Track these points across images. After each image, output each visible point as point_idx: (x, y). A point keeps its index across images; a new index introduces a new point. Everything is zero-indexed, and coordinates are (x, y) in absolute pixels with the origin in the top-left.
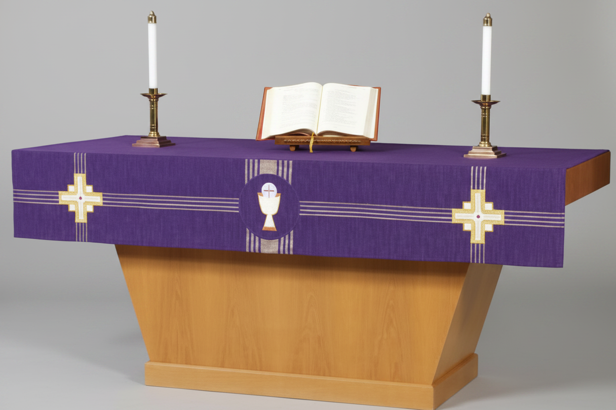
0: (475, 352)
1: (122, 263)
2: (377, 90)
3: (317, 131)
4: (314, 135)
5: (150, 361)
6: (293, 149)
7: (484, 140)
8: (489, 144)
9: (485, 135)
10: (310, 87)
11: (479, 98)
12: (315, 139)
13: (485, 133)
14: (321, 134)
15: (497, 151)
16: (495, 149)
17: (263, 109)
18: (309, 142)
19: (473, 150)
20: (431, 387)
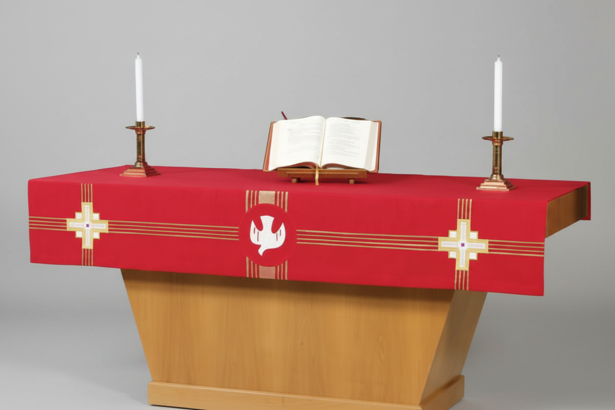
0: (462, 374)
1: (127, 286)
2: (378, 124)
4: (319, 168)
5: (154, 381)
6: (294, 180)
7: (496, 173)
8: (502, 177)
9: (497, 169)
10: (314, 120)
12: (319, 171)
13: (496, 166)
14: (326, 166)
15: (509, 185)
16: (508, 182)
17: (269, 141)
18: (314, 175)
19: (485, 183)
20: (419, 408)
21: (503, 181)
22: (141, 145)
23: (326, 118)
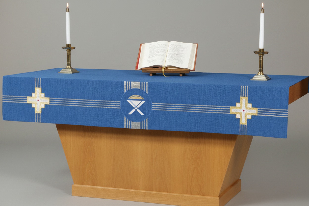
1: (59, 133)
4: (164, 68)
5: (75, 184)
7: (260, 71)
11: (258, 51)
15: (267, 77)
19: (255, 77)
20: (218, 198)
21: (264, 75)
22: (69, 57)
23: (169, 41)
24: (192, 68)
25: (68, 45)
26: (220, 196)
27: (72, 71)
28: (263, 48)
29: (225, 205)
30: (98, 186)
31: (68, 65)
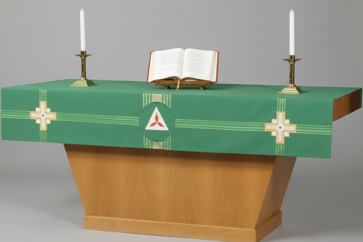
0: (280, 210)
1: (68, 155)
3: (182, 77)
4: (180, 80)
7: (291, 83)
11: (288, 58)
15: (299, 90)
18: (177, 84)
20: (254, 230)
21: (295, 87)
23: (184, 49)
24: (214, 80)
25: (82, 53)
26: (257, 228)
27: (87, 82)
28: (294, 55)
29: (260, 241)
30: (113, 217)
31: (83, 76)
